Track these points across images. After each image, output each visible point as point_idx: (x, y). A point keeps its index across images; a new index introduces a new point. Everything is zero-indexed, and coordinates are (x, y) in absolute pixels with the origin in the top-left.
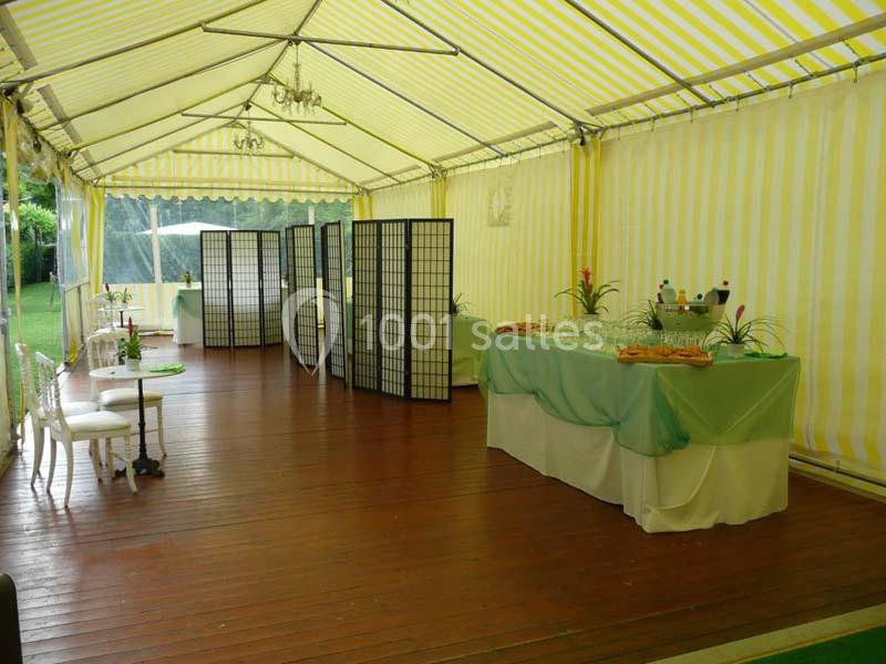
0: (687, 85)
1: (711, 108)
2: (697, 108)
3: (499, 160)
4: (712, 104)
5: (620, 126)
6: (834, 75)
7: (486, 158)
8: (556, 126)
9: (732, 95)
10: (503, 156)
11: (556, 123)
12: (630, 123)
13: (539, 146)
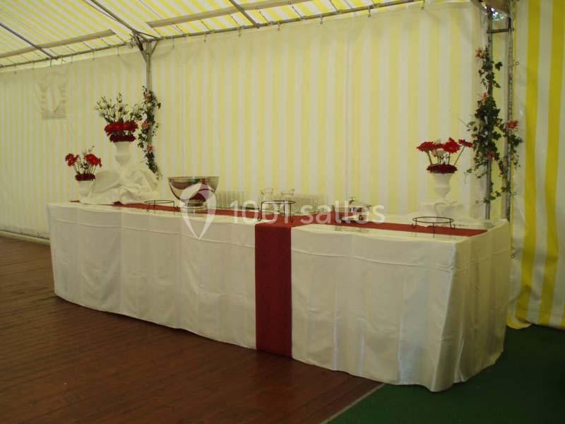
0: (241, 9)
1: (256, 29)
2: (246, 28)
3: (48, 62)
4: (257, 26)
5: (174, 37)
6: (352, 13)
7: (35, 59)
8: (114, 34)
9: (275, 20)
10: (53, 58)
11: (114, 31)
12: (184, 36)
13: (93, 51)
